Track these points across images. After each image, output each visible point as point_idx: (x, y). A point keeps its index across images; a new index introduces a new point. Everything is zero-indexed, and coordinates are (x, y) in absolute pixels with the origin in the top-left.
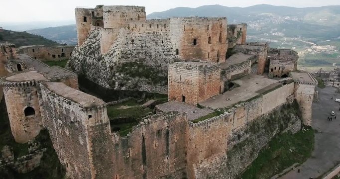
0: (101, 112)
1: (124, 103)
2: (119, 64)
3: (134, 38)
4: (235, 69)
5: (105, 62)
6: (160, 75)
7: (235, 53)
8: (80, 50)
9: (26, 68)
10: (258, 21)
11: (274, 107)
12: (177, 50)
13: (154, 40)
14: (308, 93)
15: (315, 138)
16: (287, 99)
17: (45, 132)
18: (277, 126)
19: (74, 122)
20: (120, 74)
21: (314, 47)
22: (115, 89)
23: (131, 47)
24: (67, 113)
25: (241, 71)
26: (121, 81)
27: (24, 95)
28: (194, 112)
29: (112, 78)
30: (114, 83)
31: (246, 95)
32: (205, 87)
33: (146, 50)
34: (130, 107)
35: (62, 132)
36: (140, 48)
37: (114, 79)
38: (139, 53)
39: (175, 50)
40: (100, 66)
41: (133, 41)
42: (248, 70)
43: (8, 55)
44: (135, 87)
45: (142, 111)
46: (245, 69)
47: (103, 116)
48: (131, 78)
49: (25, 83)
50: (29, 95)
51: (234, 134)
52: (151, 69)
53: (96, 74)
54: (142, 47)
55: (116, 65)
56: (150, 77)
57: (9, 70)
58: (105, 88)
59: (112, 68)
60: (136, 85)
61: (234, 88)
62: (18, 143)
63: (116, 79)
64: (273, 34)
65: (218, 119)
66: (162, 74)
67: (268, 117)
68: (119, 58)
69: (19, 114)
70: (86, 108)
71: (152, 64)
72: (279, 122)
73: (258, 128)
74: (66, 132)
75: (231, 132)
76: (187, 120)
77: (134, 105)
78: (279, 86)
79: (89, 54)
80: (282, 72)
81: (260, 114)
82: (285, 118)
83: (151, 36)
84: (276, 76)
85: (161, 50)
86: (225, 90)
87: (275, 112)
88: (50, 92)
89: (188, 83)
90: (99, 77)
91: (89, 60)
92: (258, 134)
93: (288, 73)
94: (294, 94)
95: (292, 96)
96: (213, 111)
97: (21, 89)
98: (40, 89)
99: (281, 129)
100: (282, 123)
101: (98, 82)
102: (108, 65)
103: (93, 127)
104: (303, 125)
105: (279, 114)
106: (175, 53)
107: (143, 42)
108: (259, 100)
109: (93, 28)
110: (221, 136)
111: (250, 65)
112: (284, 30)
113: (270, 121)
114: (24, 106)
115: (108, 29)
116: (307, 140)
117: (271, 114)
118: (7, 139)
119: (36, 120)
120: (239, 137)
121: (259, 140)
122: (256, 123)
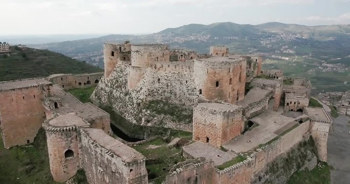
0: (141, 166)
1: (151, 142)
2: (146, 101)
3: (160, 77)
4: (253, 107)
5: (132, 98)
6: (184, 113)
7: (252, 87)
8: (106, 82)
9: (62, 106)
10: (269, 38)
11: (291, 146)
12: (201, 90)
13: (179, 80)
14: (324, 130)
15: (331, 174)
16: (303, 136)
17: (81, 172)
18: (295, 164)
19: (115, 173)
20: (147, 111)
21: (325, 64)
22: (141, 124)
23: (157, 85)
24: (108, 163)
25: (259, 109)
26: (147, 117)
27: (65, 139)
28: (218, 156)
29: (139, 114)
30: (141, 119)
31: (266, 137)
32: (228, 130)
33: (172, 89)
34: (158, 146)
35: (101, 179)
36: (165, 87)
37: (140, 115)
38: (165, 91)
39: (198, 90)
40: (127, 100)
41: (159, 80)
42: (265, 106)
43: (46, 93)
44: (161, 124)
45: (170, 152)
46: (263, 106)
47: (142, 169)
48: (157, 115)
49: (68, 128)
50: (69, 139)
51: (256, 176)
52: (176, 107)
53: (123, 108)
54: (168, 86)
55: (143, 102)
56: (175, 115)
57: (46, 108)
58: (132, 123)
59: (139, 104)
60: (161, 122)
61: (254, 127)
62: (56, 182)
63: (142, 116)
64: (284, 52)
65: (241, 166)
66: (186, 112)
67: (286, 156)
68: (146, 96)
69: (59, 156)
70: (129, 163)
71: (177, 102)
72: (296, 160)
73: (277, 168)
74: (105, 179)
75: (253, 175)
76: (213, 167)
77: (161, 144)
78: (296, 126)
79: (116, 87)
80: (298, 107)
81: (279, 153)
82: (301, 155)
83: (176, 76)
84: (292, 110)
85: (185, 90)
86: (246, 130)
87: (292, 151)
88: (92, 141)
89: (212, 126)
90: (126, 112)
91: (116, 93)
92: (277, 174)
93: (303, 108)
94: (310, 130)
95: (308, 133)
96: (236, 155)
97: (63, 134)
98: (80, 134)
99: (299, 167)
100: (299, 160)
101: (125, 116)
102: (135, 101)
103: (133, 179)
104: (319, 161)
105: (297, 153)
106: (198, 93)
107: (168, 82)
108: (278, 141)
109: (120, 62)
110: (244, 181)
111: (267, 102)
112: (295, 47)
113: (288, 160)
114: (65, 148)
115: (136, 67)
116: (324, 177)
117: (289, 153)
118: (46, 177)
119: (74, 161)
120: (260, 178)
121: (278, 180)
122: (275, 163)
